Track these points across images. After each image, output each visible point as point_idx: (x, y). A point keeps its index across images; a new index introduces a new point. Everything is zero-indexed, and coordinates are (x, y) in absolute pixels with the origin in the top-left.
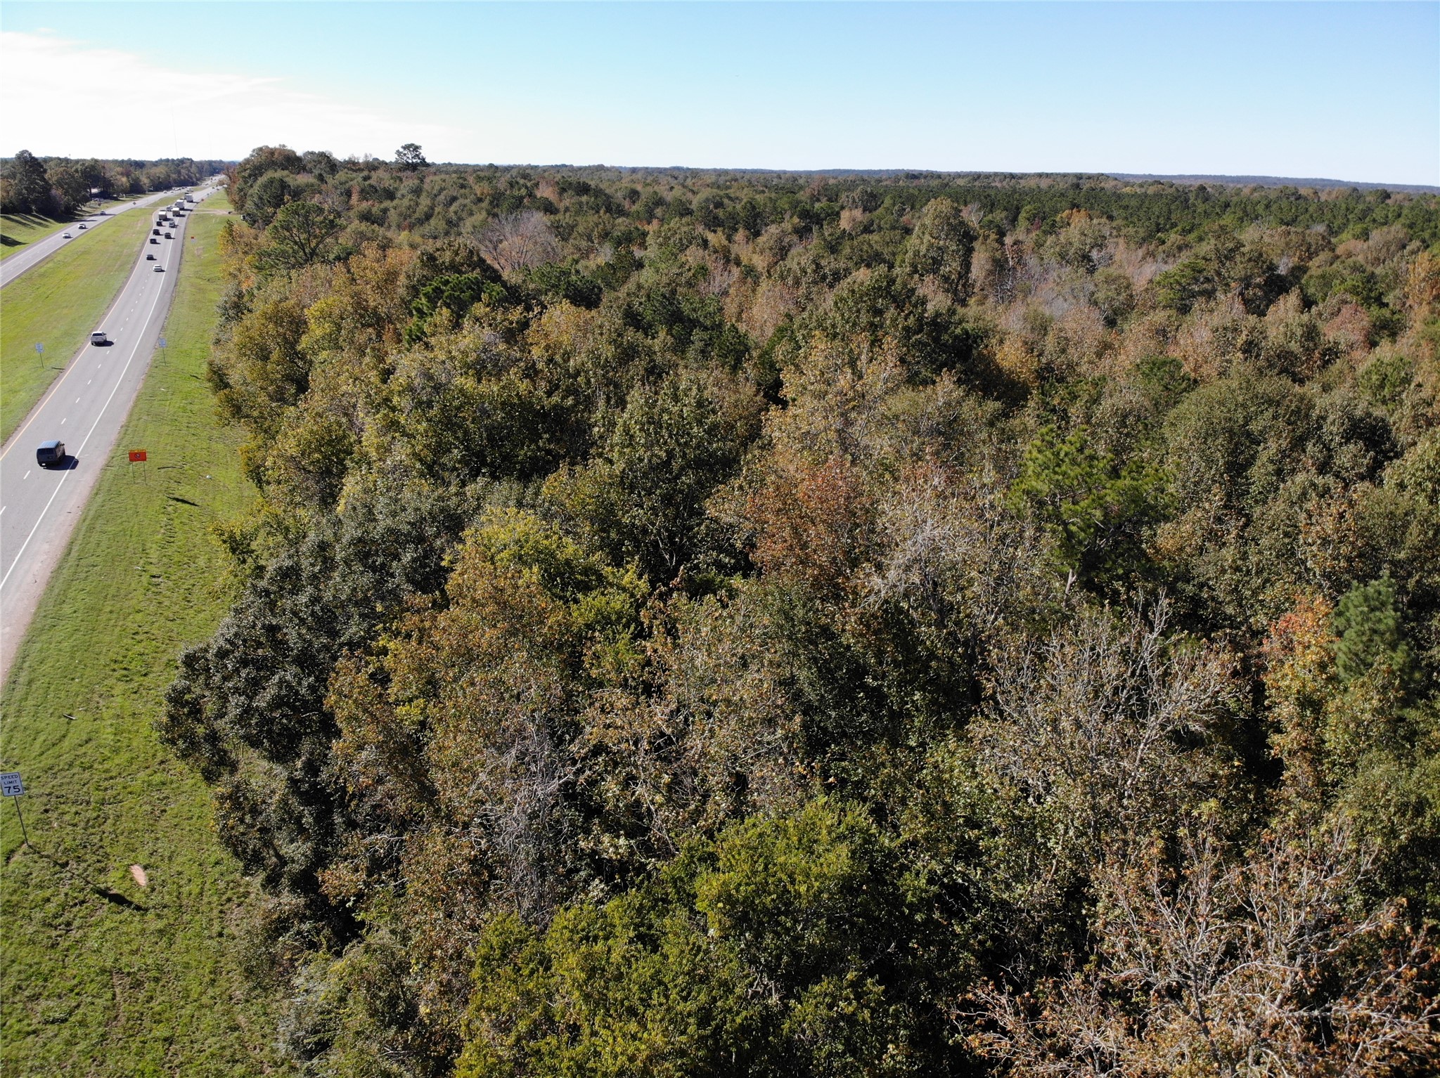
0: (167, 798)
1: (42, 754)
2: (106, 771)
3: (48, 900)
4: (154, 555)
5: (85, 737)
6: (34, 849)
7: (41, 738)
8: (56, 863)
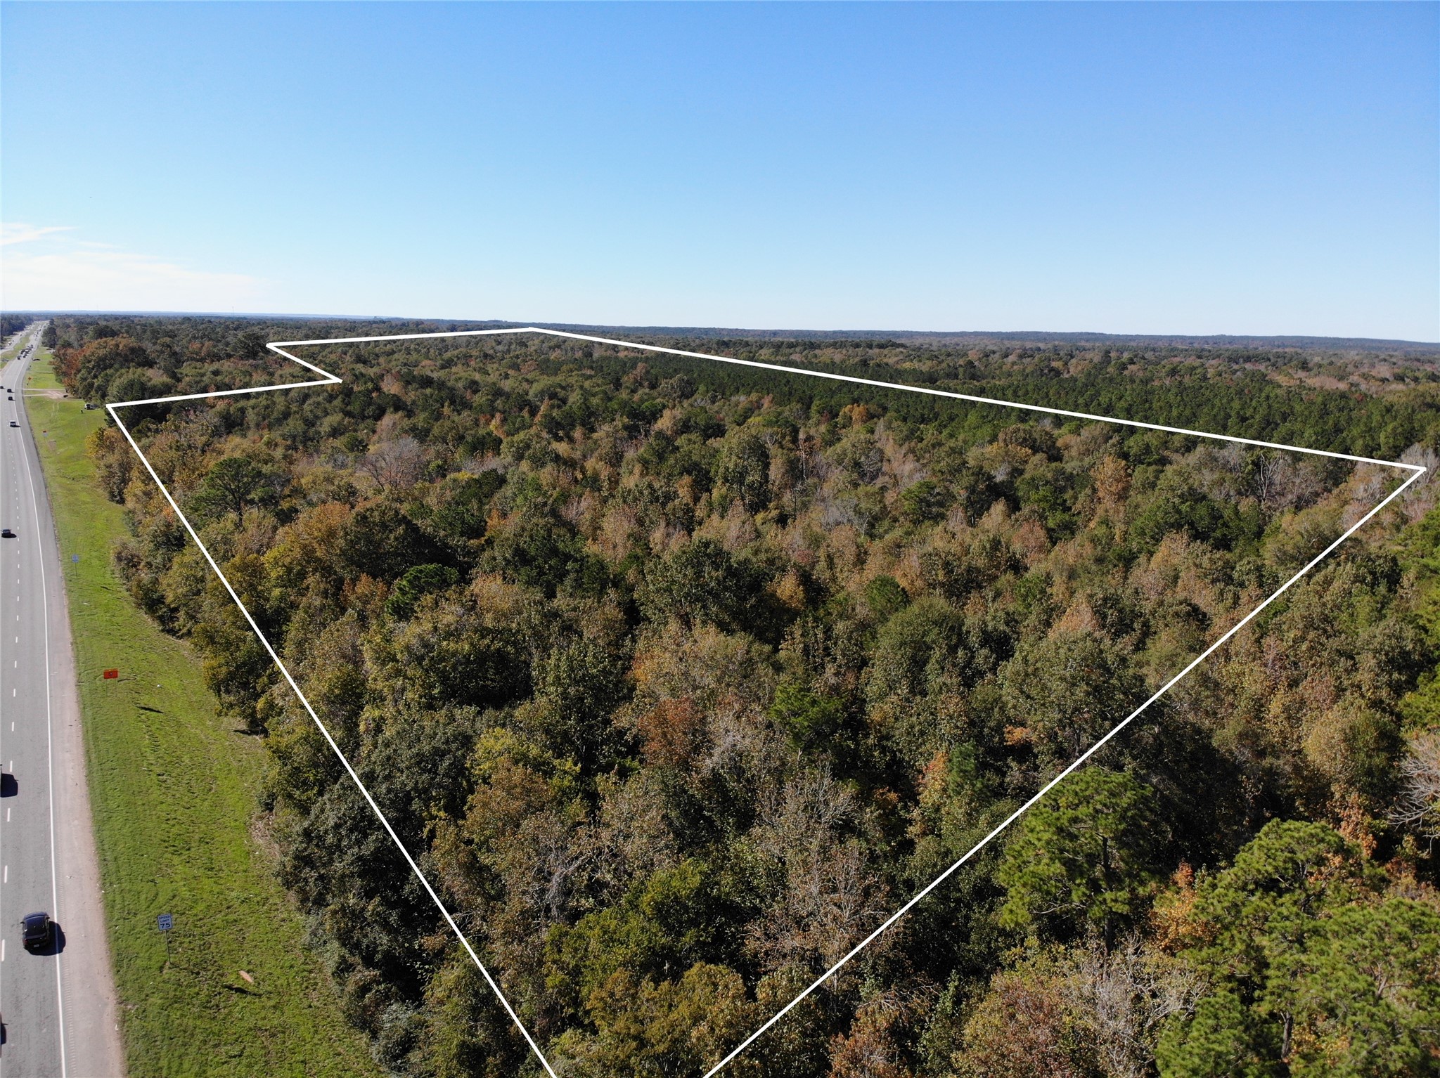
0: (241, 930)
1: (148, 907)
2: (196, 915)
3: (198, 994)
4: (152, 758)
5: (171, 894)
6: (174, 965)
7: (143, 897)
8: (193, 973)
